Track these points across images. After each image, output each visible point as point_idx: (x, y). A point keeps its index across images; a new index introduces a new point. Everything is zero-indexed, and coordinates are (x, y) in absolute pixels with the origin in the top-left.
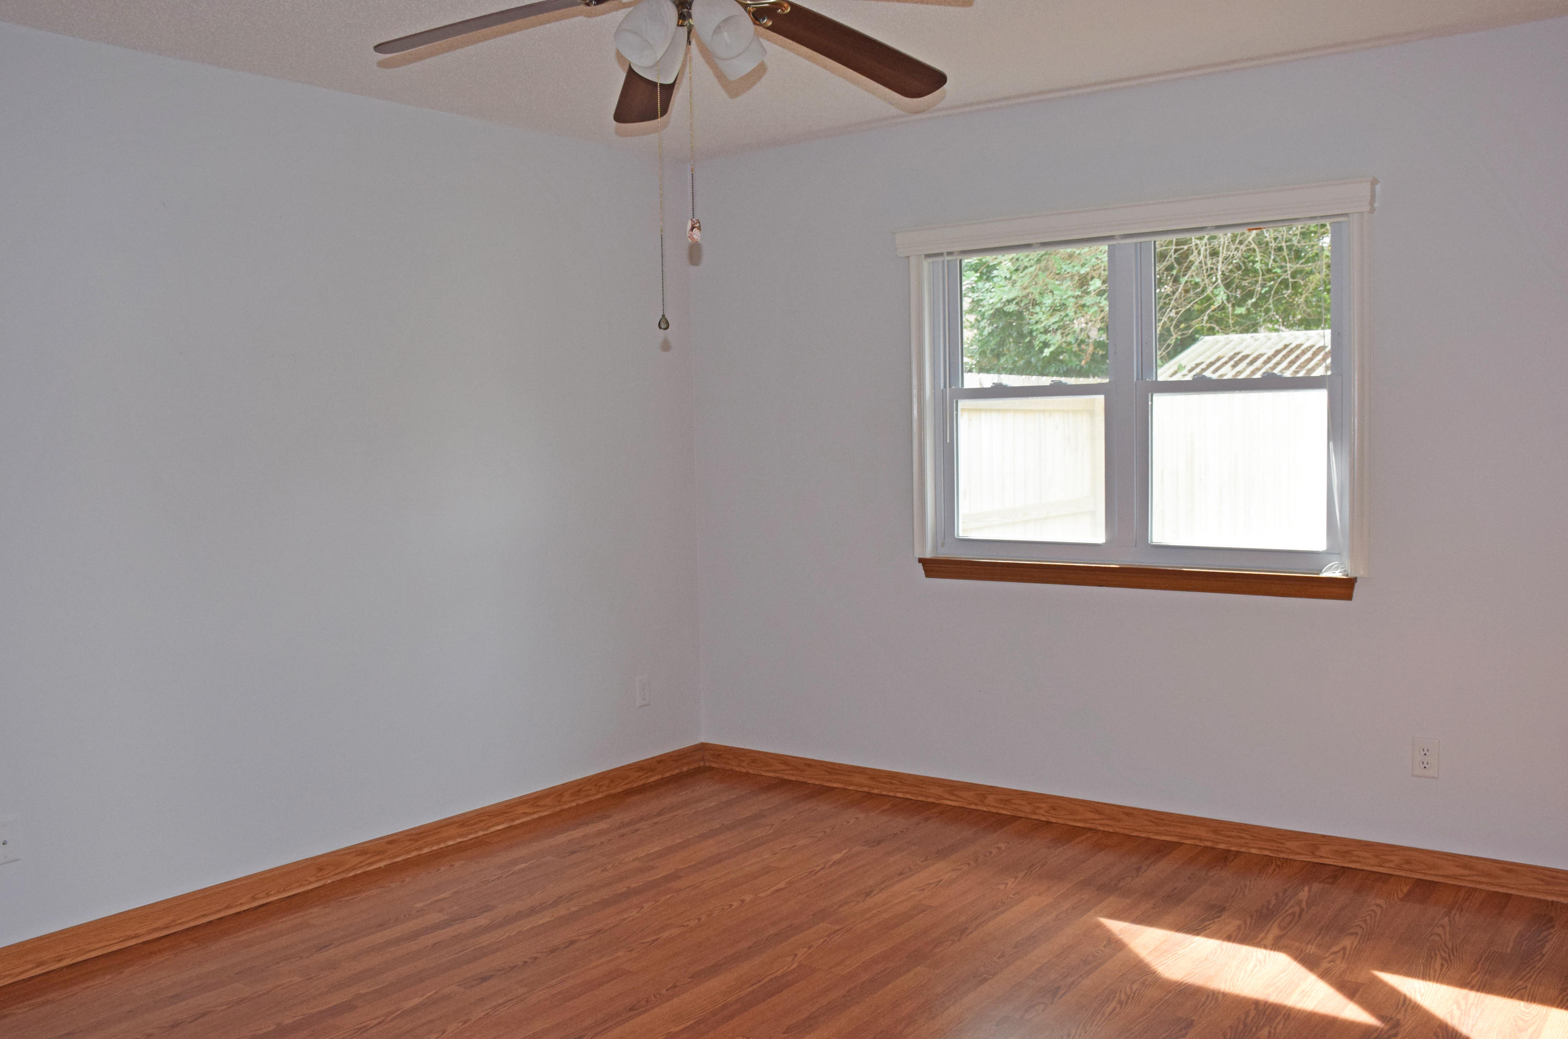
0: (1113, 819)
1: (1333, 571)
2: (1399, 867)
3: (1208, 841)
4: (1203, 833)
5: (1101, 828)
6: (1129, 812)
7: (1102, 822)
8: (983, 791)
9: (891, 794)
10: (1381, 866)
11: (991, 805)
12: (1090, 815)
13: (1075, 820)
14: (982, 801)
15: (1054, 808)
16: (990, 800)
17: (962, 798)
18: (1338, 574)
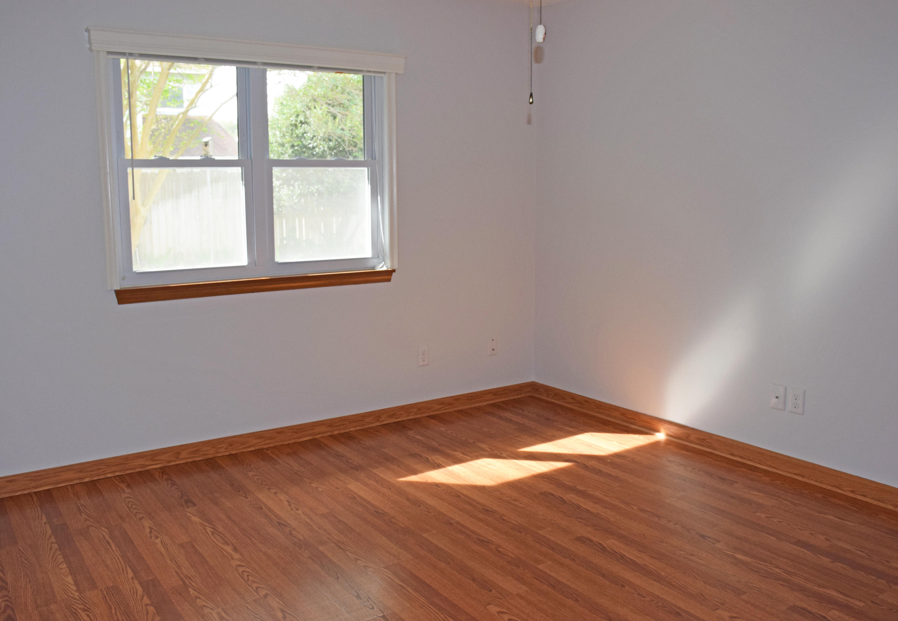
0: (271, 438)
1: (382, 267)
2: (416, 414)
3: (327, 432)
4: (323, 429)
5: (266, 447)
6: (280, 431)
7: (264, 443)
8: (176, 451)
9: (102, 477)
10: (409, 416)
11: (185, 458)
12: (255, 441)
13: (246, 448)
14: (177, 458)
15: (231, 445)
16: (183, 455)
17: (162, 460)
18: (385, 269)
